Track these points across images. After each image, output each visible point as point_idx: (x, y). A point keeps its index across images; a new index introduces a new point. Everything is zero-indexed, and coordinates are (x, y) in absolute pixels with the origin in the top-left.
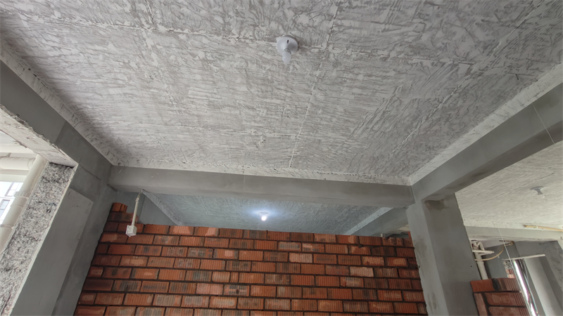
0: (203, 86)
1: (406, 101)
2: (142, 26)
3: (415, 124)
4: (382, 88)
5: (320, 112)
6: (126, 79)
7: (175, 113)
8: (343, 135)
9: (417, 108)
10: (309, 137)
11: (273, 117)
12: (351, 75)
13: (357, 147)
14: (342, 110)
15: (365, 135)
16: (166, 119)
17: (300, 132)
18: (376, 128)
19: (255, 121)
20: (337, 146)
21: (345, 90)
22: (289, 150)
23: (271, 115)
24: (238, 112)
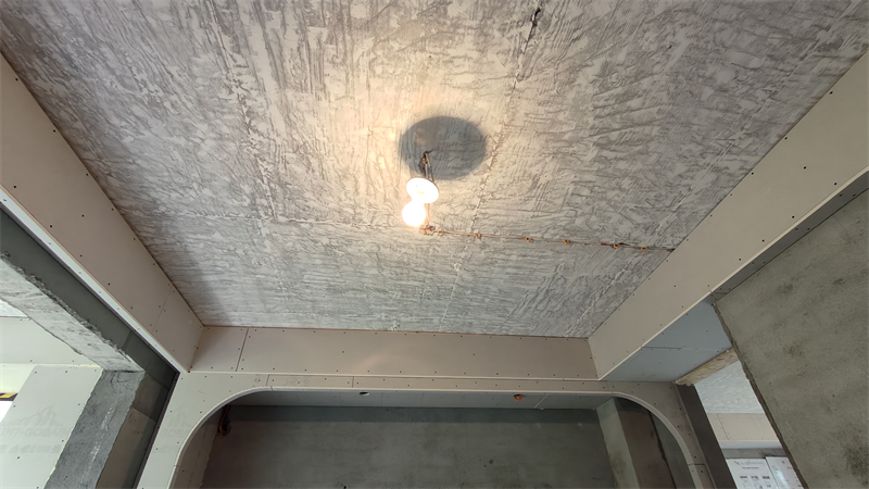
0: (323, 271)
1: (571, 279)
2: (259, 217)
3: (588, 302)
4: (540, 267)
6: (228, 265)
9: (587, 286)
12: (502, 256)
14: (496, 289)
15: (528, 315)
18: (541, 307)
19: (386, 305)
21: (497, 270)
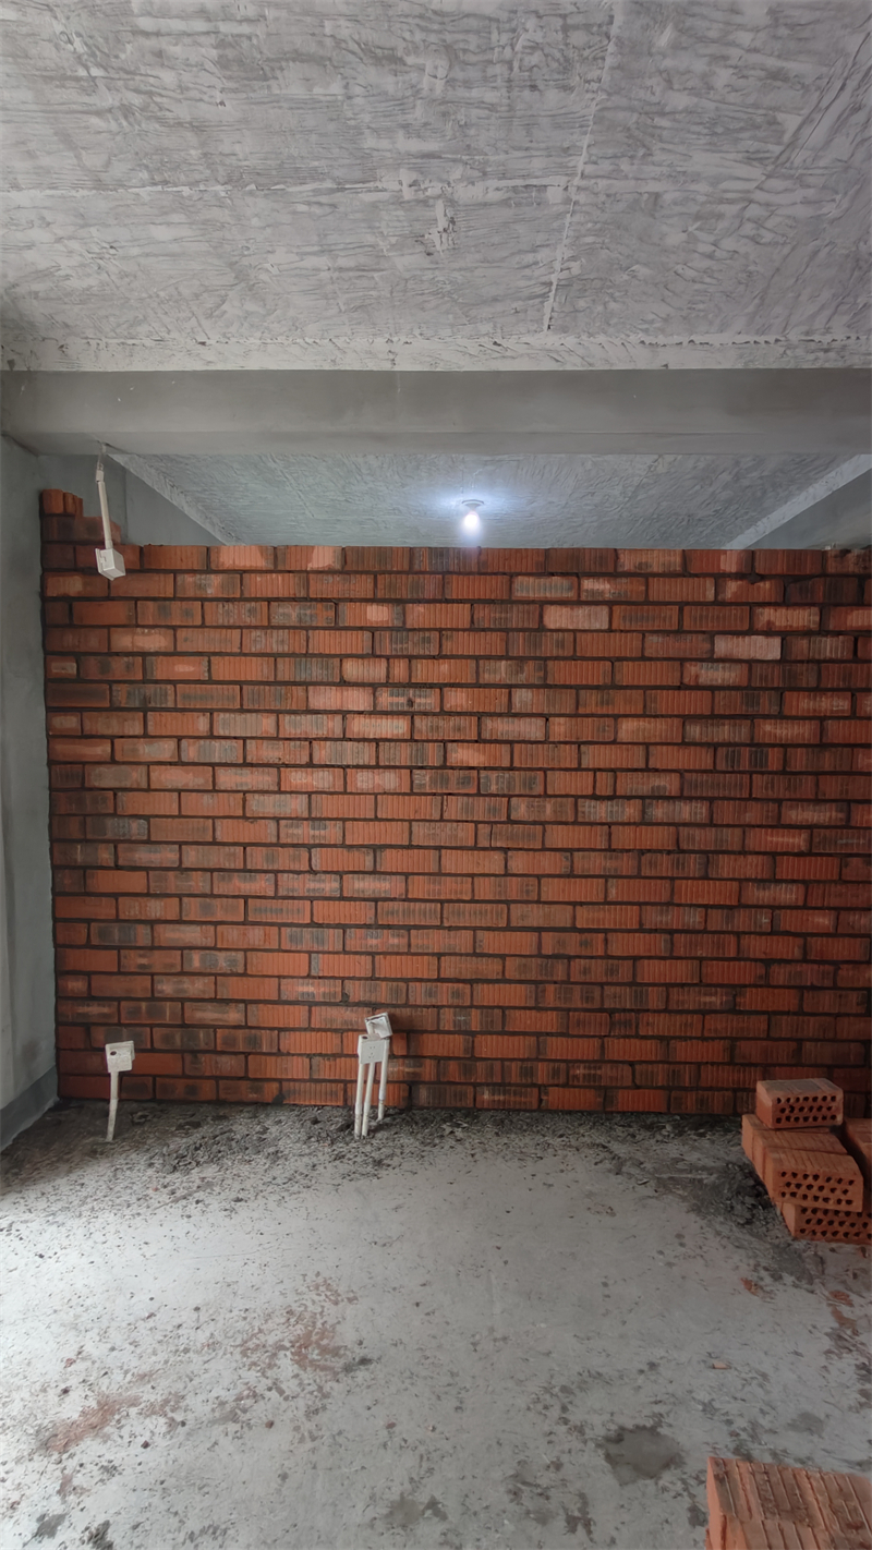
5: (664, 38)
7: (114, 126)
8: (751, 158)
10: (618, 186)
11: (475, 93)
13: (802, 212)
16: (93, 160)
17: (580, 163)
20: (720, 216)
22: (543, 255)
23: (468, 84)
24: (336, 88)
